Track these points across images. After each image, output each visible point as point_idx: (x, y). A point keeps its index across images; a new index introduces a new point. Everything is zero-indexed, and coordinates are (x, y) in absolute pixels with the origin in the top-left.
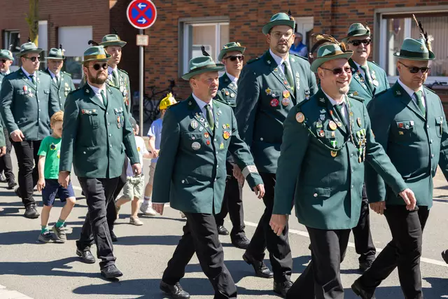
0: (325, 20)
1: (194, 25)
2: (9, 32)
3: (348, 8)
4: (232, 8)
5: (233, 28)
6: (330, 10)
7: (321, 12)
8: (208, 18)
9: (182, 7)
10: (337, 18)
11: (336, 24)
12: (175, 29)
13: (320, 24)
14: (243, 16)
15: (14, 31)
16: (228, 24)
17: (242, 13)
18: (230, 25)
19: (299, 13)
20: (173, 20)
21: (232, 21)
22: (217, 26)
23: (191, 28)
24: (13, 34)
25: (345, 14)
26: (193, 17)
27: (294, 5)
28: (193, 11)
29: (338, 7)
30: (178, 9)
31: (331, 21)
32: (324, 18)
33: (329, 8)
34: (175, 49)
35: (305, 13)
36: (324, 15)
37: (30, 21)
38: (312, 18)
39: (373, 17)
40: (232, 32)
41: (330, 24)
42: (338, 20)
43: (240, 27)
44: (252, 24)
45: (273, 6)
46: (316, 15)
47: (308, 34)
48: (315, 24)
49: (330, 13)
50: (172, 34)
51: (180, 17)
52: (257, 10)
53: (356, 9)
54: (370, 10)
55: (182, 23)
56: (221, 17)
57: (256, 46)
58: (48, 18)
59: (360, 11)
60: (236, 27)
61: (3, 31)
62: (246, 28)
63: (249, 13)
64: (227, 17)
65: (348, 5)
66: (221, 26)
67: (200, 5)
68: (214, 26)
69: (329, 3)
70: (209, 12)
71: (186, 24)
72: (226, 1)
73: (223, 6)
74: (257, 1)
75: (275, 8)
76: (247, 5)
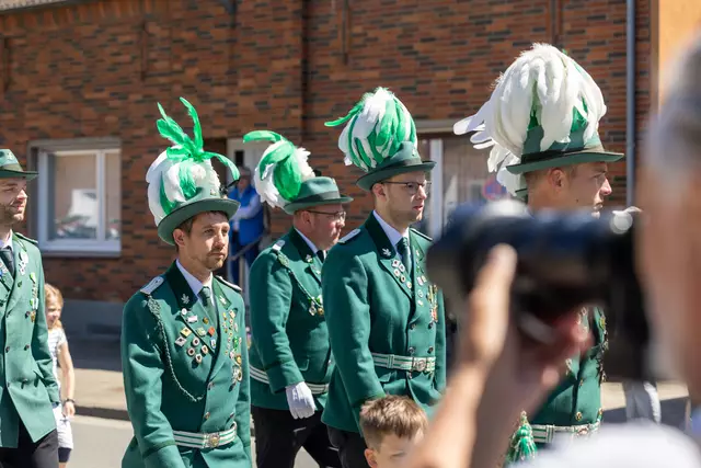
1: (59, 153)
4: (126, 122)
5: (127, 158)
6: (300, 126)
8: (83, 140)
9: (35, 119)
16: (117, 151)
17: (143, 132)
18: (123, 154)
19: (244, 130)
21: (126, 145)
22: (100, 155)
23: (52, 160)
26: (56, 137)
27: (235, 116)
29: (314, 121)
30: (28, 124)
33: (298, 123)
36: (289, 135)
40: (125, 165)
43: (139, 157)
49: (299, 131)
51: (33, 138)
55: (35, 151)
56: (105, 139)
60: (132, 157)
64: (118, 140)
66: (107, 155)
67: (67, 116)
68: (95, 156)
69: (297, 112)
70: (84, 129)
71: (44, 151)
72: (115, 108)
73: (109, 119)
74: (169, 110)
76: (151, 116)
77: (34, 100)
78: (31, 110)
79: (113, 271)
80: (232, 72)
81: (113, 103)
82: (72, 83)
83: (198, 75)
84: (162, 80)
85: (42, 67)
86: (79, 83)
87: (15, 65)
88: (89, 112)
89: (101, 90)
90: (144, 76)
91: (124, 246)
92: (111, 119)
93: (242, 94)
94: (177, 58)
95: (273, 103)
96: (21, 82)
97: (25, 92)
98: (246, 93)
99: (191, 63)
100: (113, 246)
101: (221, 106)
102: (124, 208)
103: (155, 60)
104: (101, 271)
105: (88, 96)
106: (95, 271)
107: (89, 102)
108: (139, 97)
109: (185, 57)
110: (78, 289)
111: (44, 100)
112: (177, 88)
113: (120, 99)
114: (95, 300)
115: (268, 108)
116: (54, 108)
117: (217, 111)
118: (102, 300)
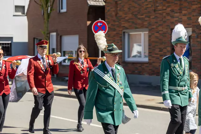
0: (198, 29)
1: (131, 33)
2: (37, 39)
4: (150, 24)
7: (195, 25)
9: (124, 24)
12: (121, 36)
13: (195, 32)
15: (39, 38)
16: (147, 32)
17: (155, 27)
18: (149, 33)
20: (119, 31)
21: (150, 31)
22: (142, 34)
23: (129, 35)
24: (39, 40)
28: (129, 26)
30: (122, 25)
32: (197, 29)
34: (121, 46)
35: (187, 26)
36: (197, 27)
37: (44, 33)
38: (191, 28)
40: (150, 36)
43: (154, 34)
44: (160, 32)
45: (171, 22)
46: (193, 27)
48: (192, 32)
50: (119, 38)
51: (124, 29)
52: (163, 25)
55: (124, 33)
57: (162, 44)
58: (56, 31)
60: (152, 34)
61: (34, 38)
62: (157, 35)
63: (159, 27)
64: (147, 29)
66: (144, 34)
67: (133, 23)
68: (141, 34)
70: (138, 26)
71: (126, 33)
72: (147, 20)
73: (145, 23)
74: (162, 20)
75: (172, 24)
76: (157, 22)
77: (124, 19)
78: (123, 21)
79: (146, 67)
80: (180, 9)
81: (146, 19)
82: (134, 13)
83: (171, 10)
84: (160, 12)
85: (126, 9)
86: (136, 13)
87: (118, 9)
88: (139, 21)
89: (143, 15)
90: (155, 11)
91: (149, 60)
93: (183, 15)
94: (164, 6)
95: (192, 18)
96: (120, 13)
97: (121, 16)
98: (185, 15)
99: (168, 7)
100: (146, 60)
101: (177, 19)
102: (149, 49)
103: (158, 6)
105: (139, 17)
106: (141, 66)
107: (139, 19)
108: (153, 17)
109: (167, 5)
110: (136, 72)
111: (126, 18)
112: (164, 14)
113: (148, 17)
114: (141, 75)
115: (191, 19)
116: (129, 21)
117: (176, 20)
118: (143, 75)
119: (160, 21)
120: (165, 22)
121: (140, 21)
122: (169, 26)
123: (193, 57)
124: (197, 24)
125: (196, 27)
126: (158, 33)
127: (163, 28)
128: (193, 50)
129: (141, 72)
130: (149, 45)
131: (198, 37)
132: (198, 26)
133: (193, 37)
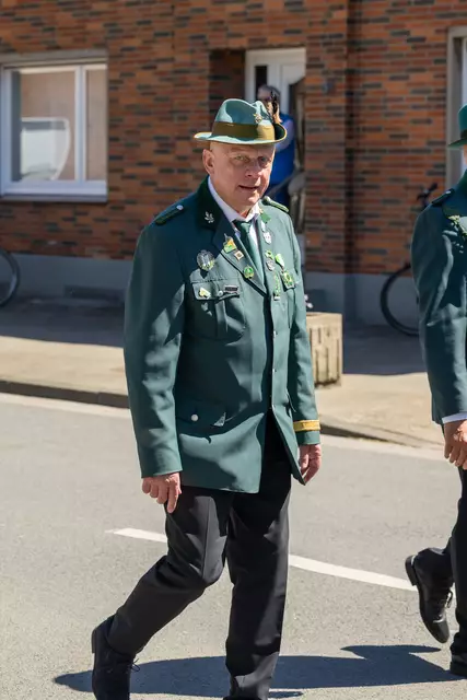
0: (332, 55)
1: (25, 71)
3: (387, 28)
4: (114, 29)
5: (116, 76)
6: (344, 33)
7: (323, 37)
8: (58, 54)
10: (359, 50)
11: (359, 65)
13: (321, 66)
14: (140, 48)
16: (103, 67)
17: (136, 43)
18: (110, 69)
19: (271, 39)
21: (113, 60)
22: (79, 73)
23: (17, 78)
25: (381, 42)
26: (22, 52)
27: (260, 20)
28: (22, 38)
29: (364, 26)
31: (346, 57)
32: (329, 51)
33: (343, 29)
35: (285, 39)
36: (330, 44)
38: (302, 51)
39: (445, 46)
40: (113, 85)
41: (344, 65)
42: (362, 54)
43: (131, 75)
44: (161, 67)
45: (209, 23)
46: (312, 43)
47: (293, 88)
48: (308, 66)
49: (345, 38)
52: (173, 34)
53: (406, 29)
54: (438, 31)
56: (86, 52)
57: (171, 119)
59: (415, 33)
60: (122, 75)
62: (147, 77)
63: (153, 41)
64: (103, 52)
65: (386, 20)
66: (88, 73)
67: (37, 23)
68: (73, 73)
69: (343, 15)
70: (59, 40)
71: (6, 68)
72: (99, 13)
73: (91, 26)
74: (171, 14)
75: (215, 30)
76: (149, 22)
79: (98, 220)
81: (98, 7)
88: (66, 18)
91: (111, 189)
92: (95, 26)
100: (98, 189)
101: (240, 8)
102: (112, 140)
104: (81, 220)
106: (72, 219)
107: (65, 5)
110: (52, 243)
114: (75, 256)
115: (303, 10)
116: (20, 14)
117: (234, 15)
118: (84, 256)
119: (162, 15)
120: (183, 20)
121: (68, 15)
122: (202, 37)
123: (308, 179)
124: (327, 33)
125: (325, 44)
126: (150, 72)
127: (173, 47)
128: (312, 144)
129: (74, 243)
130: (113, 124)
131: (331, 91)
132: (334, 40)
133: (313, 88)
